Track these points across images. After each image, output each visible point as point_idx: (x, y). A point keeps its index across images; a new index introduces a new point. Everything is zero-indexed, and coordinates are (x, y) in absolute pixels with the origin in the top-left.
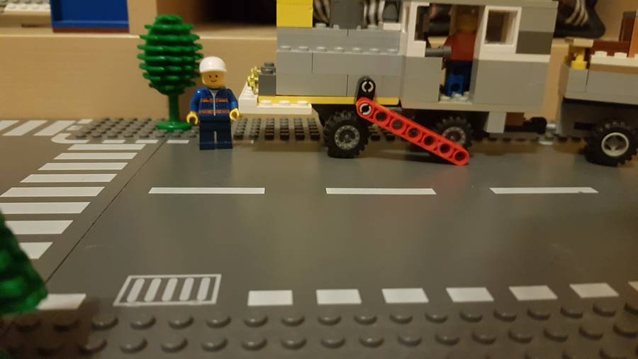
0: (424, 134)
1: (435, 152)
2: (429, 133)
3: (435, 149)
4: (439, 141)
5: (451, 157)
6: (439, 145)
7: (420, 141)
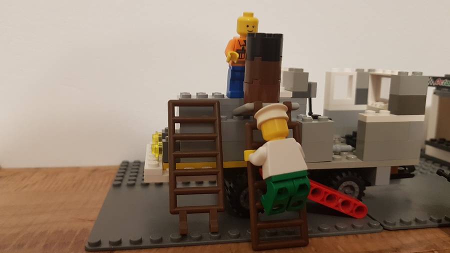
0: (326, 193)
1: (337, 209)
2: (330, 191)
3: (337, 206)
4: (340, 198)
5: (352, 212)
6: (340, 201)
7: (323, 200)
